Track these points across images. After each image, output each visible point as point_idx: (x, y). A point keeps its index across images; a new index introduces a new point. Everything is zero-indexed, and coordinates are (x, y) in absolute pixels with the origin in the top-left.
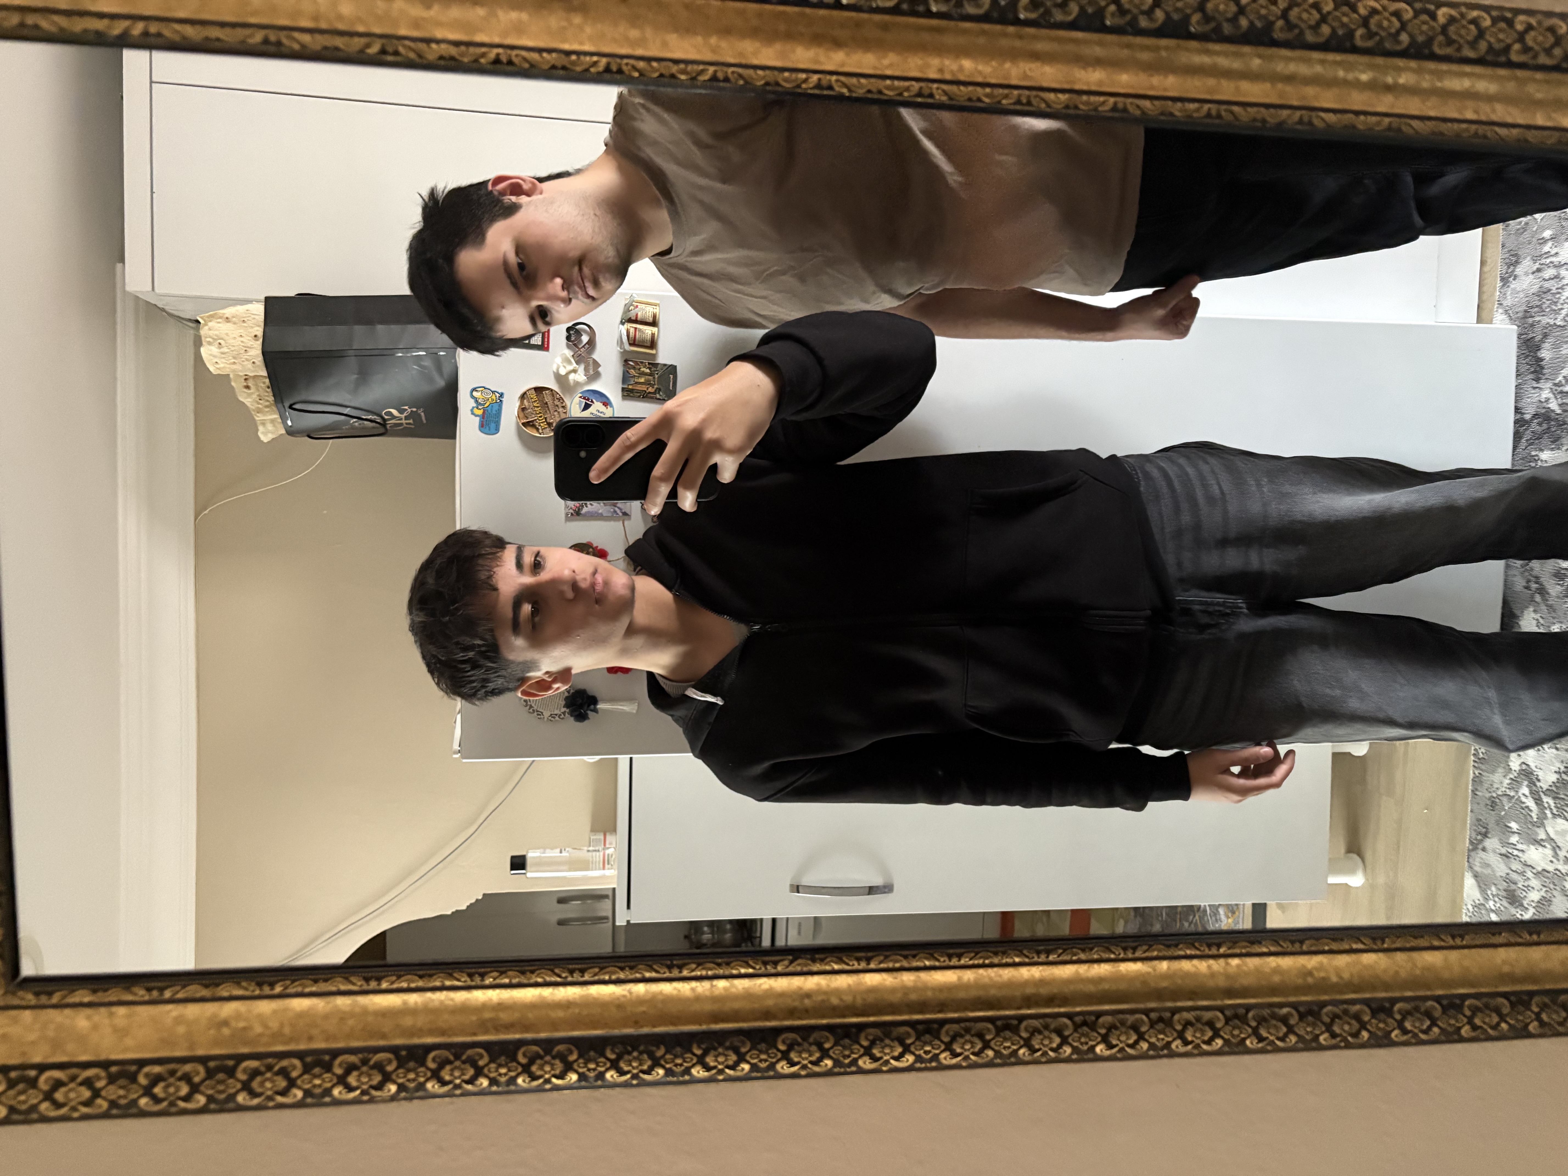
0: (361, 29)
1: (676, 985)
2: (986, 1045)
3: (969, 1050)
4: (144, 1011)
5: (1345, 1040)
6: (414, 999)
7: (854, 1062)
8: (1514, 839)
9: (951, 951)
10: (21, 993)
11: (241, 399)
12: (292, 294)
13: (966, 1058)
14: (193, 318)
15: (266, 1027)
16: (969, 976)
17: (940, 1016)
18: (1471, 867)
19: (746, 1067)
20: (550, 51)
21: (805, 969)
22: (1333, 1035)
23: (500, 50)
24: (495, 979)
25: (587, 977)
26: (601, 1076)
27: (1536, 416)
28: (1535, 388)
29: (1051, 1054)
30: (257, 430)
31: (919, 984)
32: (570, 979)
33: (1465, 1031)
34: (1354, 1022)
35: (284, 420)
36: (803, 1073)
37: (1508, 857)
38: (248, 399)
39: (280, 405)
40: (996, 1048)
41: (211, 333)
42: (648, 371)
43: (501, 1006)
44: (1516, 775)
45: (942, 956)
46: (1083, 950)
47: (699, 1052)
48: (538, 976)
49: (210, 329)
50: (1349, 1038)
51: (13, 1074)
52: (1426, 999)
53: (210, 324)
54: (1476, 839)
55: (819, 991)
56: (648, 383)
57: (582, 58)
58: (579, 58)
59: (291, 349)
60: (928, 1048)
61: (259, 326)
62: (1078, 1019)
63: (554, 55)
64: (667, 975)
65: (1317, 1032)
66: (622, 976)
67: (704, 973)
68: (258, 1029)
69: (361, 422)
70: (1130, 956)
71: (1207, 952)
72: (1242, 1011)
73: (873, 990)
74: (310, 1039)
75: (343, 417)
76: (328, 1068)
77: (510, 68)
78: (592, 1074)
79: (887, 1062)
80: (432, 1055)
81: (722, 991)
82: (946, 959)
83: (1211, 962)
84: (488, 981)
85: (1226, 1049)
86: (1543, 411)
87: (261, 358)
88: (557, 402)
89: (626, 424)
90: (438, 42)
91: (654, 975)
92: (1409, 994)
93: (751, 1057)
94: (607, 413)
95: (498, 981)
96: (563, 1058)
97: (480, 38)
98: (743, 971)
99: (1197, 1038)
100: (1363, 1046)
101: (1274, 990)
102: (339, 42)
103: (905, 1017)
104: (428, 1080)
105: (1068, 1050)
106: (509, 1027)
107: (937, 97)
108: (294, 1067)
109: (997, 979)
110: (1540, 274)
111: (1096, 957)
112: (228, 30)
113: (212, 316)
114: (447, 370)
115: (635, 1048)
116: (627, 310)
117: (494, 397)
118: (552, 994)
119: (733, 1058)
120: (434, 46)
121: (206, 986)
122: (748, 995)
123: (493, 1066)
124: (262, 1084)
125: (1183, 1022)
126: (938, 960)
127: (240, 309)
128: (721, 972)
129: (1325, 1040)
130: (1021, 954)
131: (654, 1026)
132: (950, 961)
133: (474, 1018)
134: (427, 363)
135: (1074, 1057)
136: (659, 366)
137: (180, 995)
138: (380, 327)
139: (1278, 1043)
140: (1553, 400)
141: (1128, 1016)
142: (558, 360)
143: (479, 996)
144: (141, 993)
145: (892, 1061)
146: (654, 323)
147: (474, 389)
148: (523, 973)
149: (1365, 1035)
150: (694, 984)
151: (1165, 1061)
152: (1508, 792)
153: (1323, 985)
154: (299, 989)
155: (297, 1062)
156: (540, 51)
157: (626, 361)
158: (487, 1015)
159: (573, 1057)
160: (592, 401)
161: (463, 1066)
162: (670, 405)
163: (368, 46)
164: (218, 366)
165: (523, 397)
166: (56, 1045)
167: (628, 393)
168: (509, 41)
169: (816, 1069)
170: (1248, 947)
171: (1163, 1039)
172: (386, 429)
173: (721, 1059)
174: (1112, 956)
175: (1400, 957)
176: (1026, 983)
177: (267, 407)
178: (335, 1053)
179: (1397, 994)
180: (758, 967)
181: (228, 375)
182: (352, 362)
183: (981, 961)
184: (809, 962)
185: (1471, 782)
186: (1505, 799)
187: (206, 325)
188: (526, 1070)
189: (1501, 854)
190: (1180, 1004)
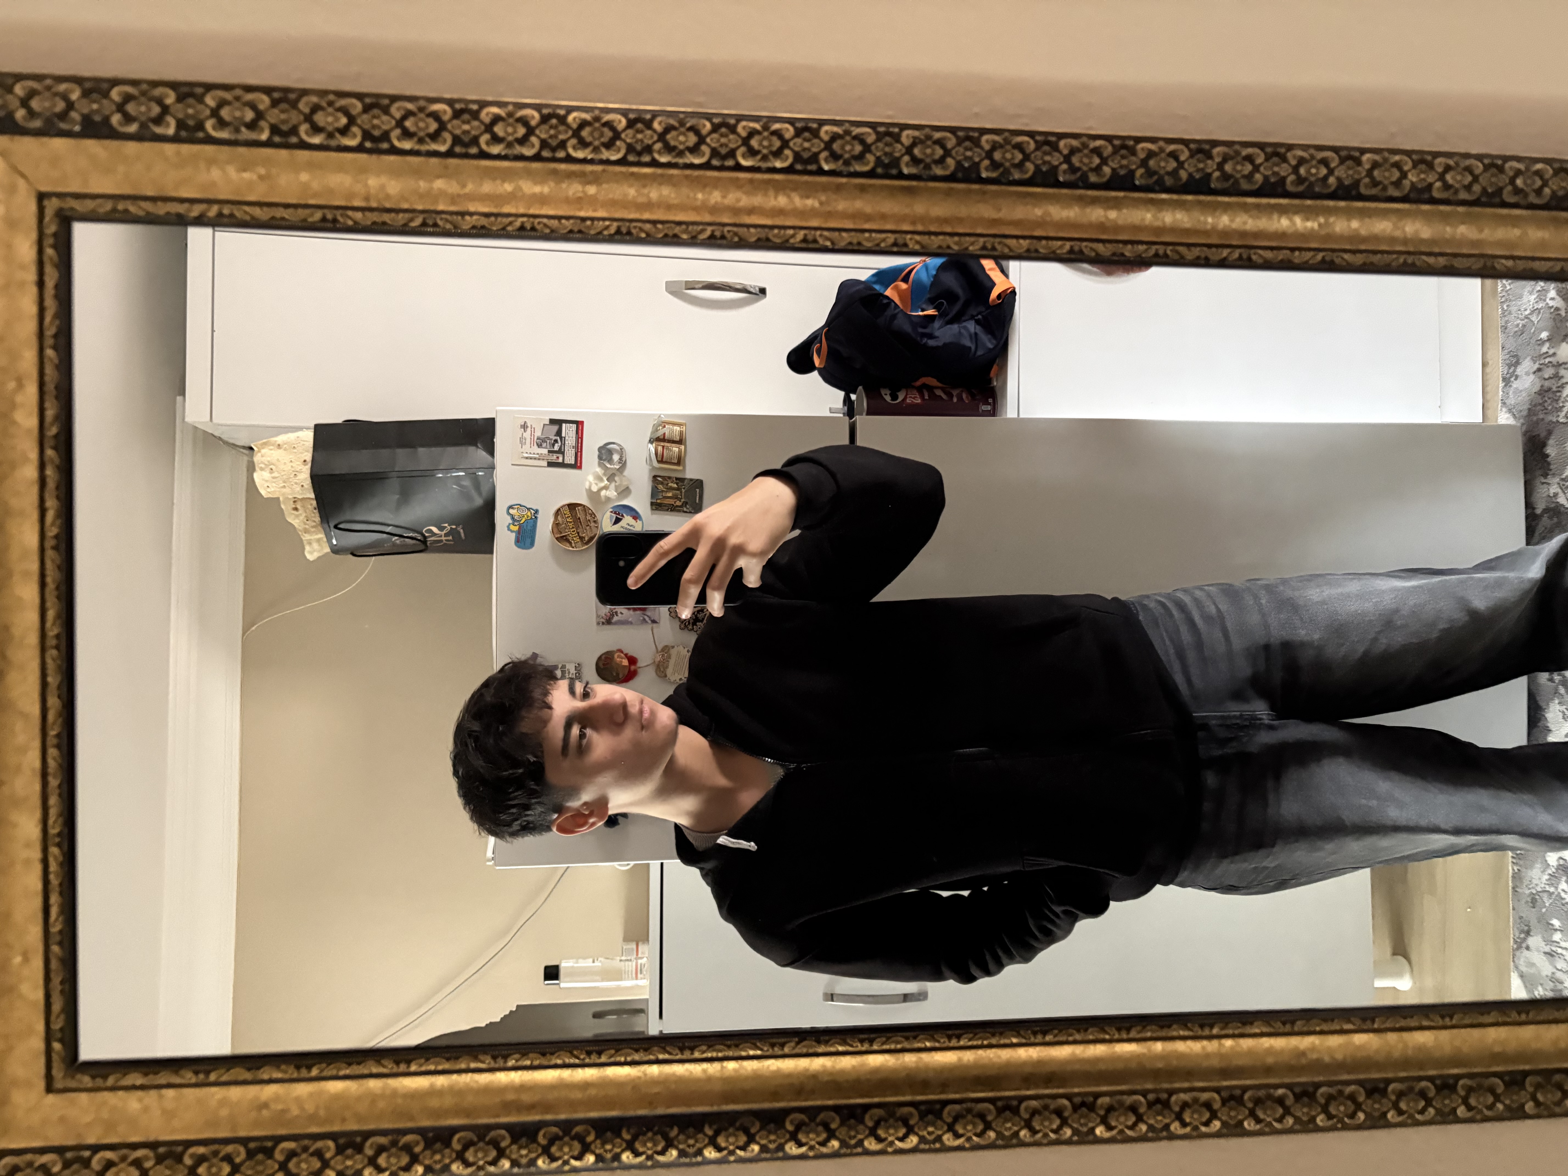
0: (405, 206)
1: (688, 1066)
2: (988, 1126)
3: (971, 1131)
4: (191, 1094)
5: (1341, 1121)
6: (441, 1081)
7: (860, 1143)
8: (1557, 937)
9: (950, 1032)
10: (79, 1076)
11: (289, 520)
12: (339, 420)
13: (969, 1139)
14: (247, 445)
15: (302, 1109)
16: (968, 1056)
17: (943, 1097)
18: (1516, 967)
19: (756, 1148)
20: (568, 218)
21: (811, 1051)
22: (1330, 1117)
23: (525, 219)
24: (517, 1061)
25: (603, 1059)
26: (617, 1157)
27: (1546, 510)
28: (1543, 483)
29: (1052, 1136)
30: (304, 549)
31: (921, 1065)
32: (587, 1061)
33: (1461, 1111)
34: (1349, 1103)
35: (329, 539)
36: (811, 1154)
37: (1552, 956)
38: (296, 520)
39: (326, 526)
40: (998, 1129)
41: (263, 459)
42: (675, 486)
43: (523, 1088)
44: (1554, 870)
45: (942, 1038)
46: (1078, 1031)
47: (710, 1132)
48: (558, 1057)
49: (262, 456)
50: (1346, 1119)
51: (69, 1155)
52: (1421, 1079)
53: (263, 451)
54: (1519, 938)
55: (825, 1071)
56: (675, 497)
57: (596, 222)
58: (593, 224)
59: (337, 472)
60: (931, 1129)
61: (307, 451)
62: (1077, 1100)
63: (571, 221)
64: (679, 1057)
65: (1313, 1113)
66: (636, 1057)
67: (714, 1054)
68: (295, 1112)
69: (402, 539)
70: (1125, 1036)
71: (1200, 1033)
72: (1238, 1092)
73: (876, 1071)
74: (344, 1120)
75: (385, 535)
76: (359, 1149)
77: (533, 233)
78: (609, 1156)
79: (892, 1143)
80: (457, 1137)
81: (733, 1073)
82: (946, 1040)
83: (1205, 1043)
84: (511, 1063)
85: (1225, 1131)
86: (1553, 505)
87: (309, 481)
88: (589, 517)
89: (656, 537)
90: (471, 214)
91: (667, 1056)
92: (1403, 1074)
93: (760, 1138)
94: (638, 527)
95: (520, 1063)
96: (581, 1138)
97: (506, 209)
98: (752, 1053)
99: (1195, 1119)
100: (1359, 1127)
101: (1268, 1070)
102: (386, 217)
103: (908, 1098)
104: (452, 1162)
105: (1068, 1132)
106: (531, 1107)
107: (911, 246)
108: (329, 1149)
109: (995, 1060)
110: (1540, 374)
111: (1091, 1037)
112: (291, 210)
113: (265, 444)
114: (485, 489)
115: (650, 1129)
116: (656, 430)
117: (529, 514)
118: (571, 1076)
119: (743, 1139)
120: (467, 218)
121: (249, 1069)
122: (756, 1076)
123: (514, 1147)
124: (298, 1165)
125: (1180, 1104)
126: (939, 1042)
127: (292, 436)
128: (730, 1053)
129: (1322, 1121)
130: (1018, 1035)
131: (668, 1107)
132: (950, 1041)
133: (498, 1100)
134: (466, 483)
135: (1075, 1138)
136: (686, 481)
137: (224, 1078)
138: (421, 450)
139: (1275, 1124)
140: (1561, 494)
141: (1125, 1097)
142: (591, 478)
143: (503, 1078)
144: (189, 1076)
145: (897, 1142)
146: (680, 442)
147: (511, 507)
148: (544, 1055)
149: (1361, 1116)
150: (705, 1065)
151: (1164, 1144)
152: (1548, 888)
153: (1318, 1066)
154: (334, 1072)
155: (331, 1144)
156: (559, 218)
157: (655, 477)
158: (511, 1097)
159: (590, 1138)
160: (623, 516)
161: (486, 1147)
162: (699, 517)
163: (412, 220)
164: (269, 490)
165: (558, 512)
166: (110, 1126)
167: (657, 506)
168: (532, 211)
169: (824, 1150)
170: (1239, 1027)
171: (1161, 1121)
172: (426, 546)
173: (731, 1140)
174: (1107, 1037)
175: (1392, 1037)
176: (1025, 1064)
177: (313, 527)
178: (367, 1135)
179: (1390, 1075)
180: (765, 1049)
181: (278, 499)
182: (394, 484)
183: (980, 1042)
184: (814, 1043)
185: (1510, 879)
186: (1545, 897)
187: (259, 451)
188: (546, 1151)
189: (1545, 953)
190: (1177, 1085)
